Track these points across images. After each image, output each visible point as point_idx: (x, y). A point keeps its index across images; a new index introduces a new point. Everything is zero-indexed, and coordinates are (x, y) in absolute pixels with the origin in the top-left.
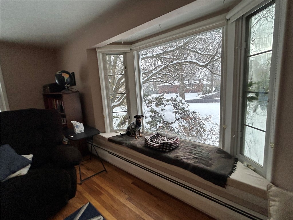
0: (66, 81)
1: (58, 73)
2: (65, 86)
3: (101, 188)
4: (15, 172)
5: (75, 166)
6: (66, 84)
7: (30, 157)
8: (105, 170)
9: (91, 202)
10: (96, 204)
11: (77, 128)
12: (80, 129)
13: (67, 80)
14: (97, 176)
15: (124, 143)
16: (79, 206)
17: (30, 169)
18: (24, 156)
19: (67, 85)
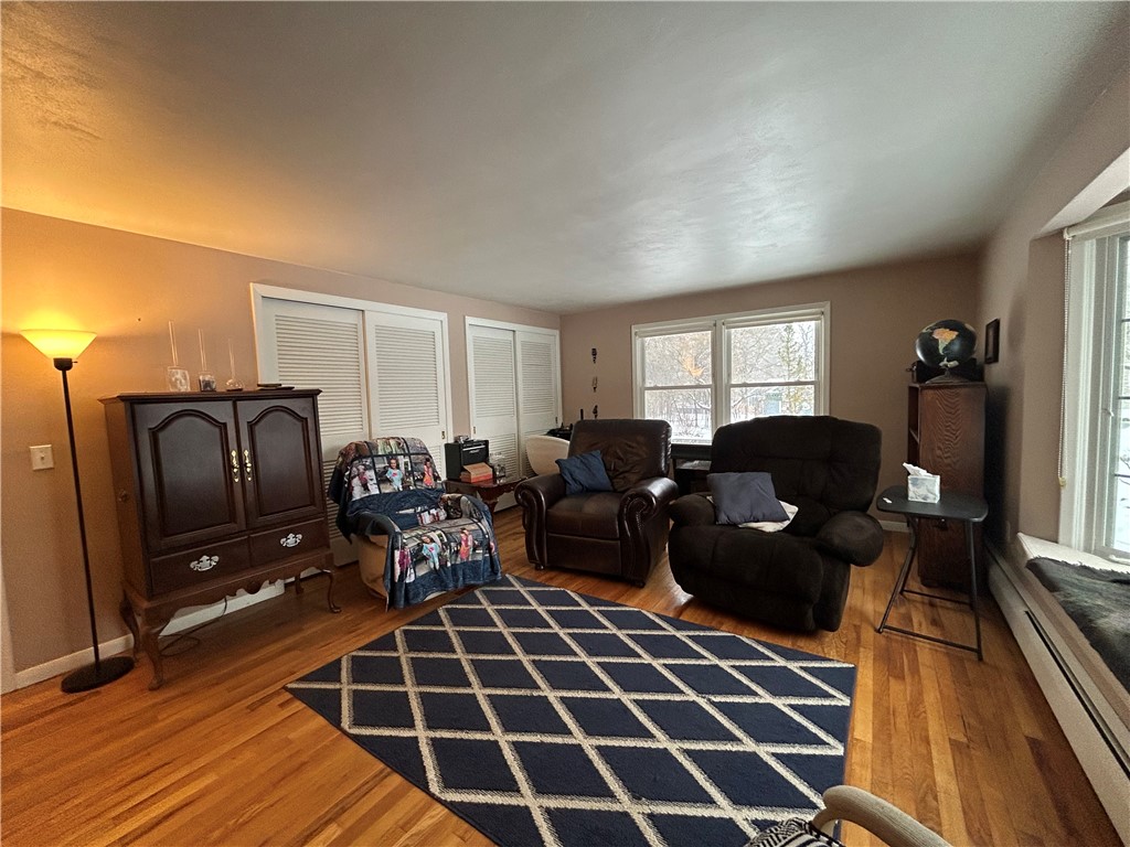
0: (941, 352)
1: (924, 331)
2: (941, 364)
3: (915, 671)
4: (758, 521)
5: (852, 566)
6: (942, 360)
7: (791, 510)
8: (978, 651)
9: (860, 669)
10: (866, 679)
11: (914, 484)
12: (922, 491)
13: (945, 349)
14: (941, 648)
15: (1063, 589)
16: (832, 654)
17: (785, 530)
18: (783, 503)
19: (945, 362)
